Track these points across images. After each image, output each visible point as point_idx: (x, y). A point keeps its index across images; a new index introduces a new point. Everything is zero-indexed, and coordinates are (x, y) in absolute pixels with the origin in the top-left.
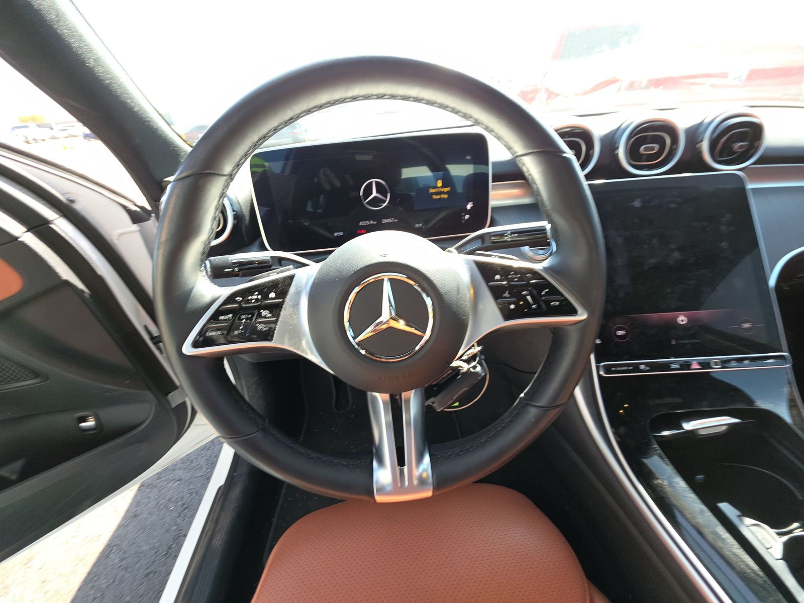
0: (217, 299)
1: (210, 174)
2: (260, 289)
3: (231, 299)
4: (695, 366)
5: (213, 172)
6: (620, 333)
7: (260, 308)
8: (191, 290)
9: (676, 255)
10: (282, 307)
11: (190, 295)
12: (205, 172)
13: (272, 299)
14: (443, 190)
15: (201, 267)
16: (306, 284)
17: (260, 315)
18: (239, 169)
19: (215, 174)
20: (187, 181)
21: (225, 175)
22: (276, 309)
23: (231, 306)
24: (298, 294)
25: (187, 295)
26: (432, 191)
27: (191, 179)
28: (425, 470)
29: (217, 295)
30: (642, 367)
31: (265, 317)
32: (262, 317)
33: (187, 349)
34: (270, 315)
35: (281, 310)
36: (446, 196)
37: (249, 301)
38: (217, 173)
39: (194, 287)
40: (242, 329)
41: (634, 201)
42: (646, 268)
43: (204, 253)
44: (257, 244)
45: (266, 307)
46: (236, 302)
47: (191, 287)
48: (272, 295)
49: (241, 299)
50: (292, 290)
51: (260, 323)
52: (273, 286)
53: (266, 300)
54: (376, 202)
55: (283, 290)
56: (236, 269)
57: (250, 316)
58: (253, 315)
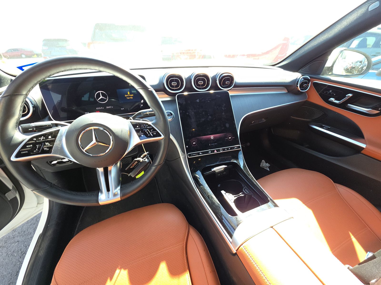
0: (25, 140)
1: (17, 95)
2: (44, 135)
3: (31, 139)
4: (215, 151)
5: (18, 94)
6: (194, 143)
7: (44, 142)
8: (12, 137)
9: (210, 117)
10: (55, 141)
11: (12, 139)
12: (15, 94)
13: (50, 138)
14: (130, 95)
15: (16, 128)
16: (65, 132)
17: (45, 145)
18: (30, 92)
19: (19, 95)
20: (7, 98)
21: (24, 95)
22: (52, 142)
23: (31, 142)
24: (61, 136)
25: (11, 139)
26: (126, 96)
27: (9, 97)
28: (117, 192)
29: (24, 138)
30: (200, 153)
31: (47, 145)
32: (46, 145)
33: (13, 159)
34: (49, 144)
35: (54, 142)
36: (132, 98)
37: (39, 140)
38: (20, 94)
39: (13, 136)
40: (37, 150)
41: (197, 100)
42: (201, 122)
43: (17, 123)
44: (47, 118)
45: (47, 142)
46: (34, 140)
47: (12, 136)
48: (50, 137)
49: (36, 139)
50: (59, 135)
51: (45, 147)
52: (50, 134)
53: (47, 139)
54: (102, 100)
55: (55, 135)
56: (35, 129)
57: (40, 145)
58: (42, 145)
